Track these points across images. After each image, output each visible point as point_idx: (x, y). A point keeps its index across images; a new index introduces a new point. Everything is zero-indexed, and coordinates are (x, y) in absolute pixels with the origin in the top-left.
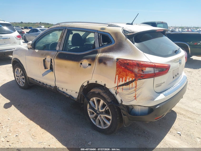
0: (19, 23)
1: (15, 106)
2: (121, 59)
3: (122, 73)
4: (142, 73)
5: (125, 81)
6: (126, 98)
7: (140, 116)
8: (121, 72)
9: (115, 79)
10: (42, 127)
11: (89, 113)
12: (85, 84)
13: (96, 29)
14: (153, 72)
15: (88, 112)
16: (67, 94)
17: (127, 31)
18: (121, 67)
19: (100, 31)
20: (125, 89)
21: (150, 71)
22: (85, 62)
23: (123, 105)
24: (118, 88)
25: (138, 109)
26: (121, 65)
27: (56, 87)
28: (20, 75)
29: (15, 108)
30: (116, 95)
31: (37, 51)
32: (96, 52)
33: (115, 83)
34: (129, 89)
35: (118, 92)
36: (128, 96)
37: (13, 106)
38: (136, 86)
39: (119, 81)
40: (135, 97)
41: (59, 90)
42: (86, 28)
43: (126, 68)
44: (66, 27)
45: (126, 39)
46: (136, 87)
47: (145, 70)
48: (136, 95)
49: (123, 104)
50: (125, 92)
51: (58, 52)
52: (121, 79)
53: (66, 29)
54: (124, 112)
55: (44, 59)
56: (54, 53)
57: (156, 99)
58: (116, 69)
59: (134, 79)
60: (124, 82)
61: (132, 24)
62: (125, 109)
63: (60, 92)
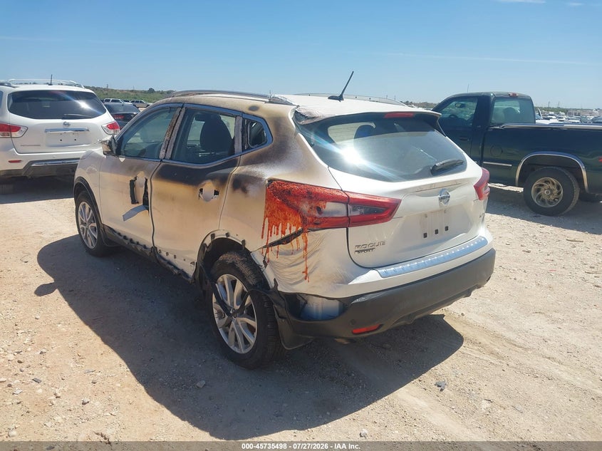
0: (145, 92)
1: (62, 293)
2: (279, 180)
3: (276, 214)
4: (317, 215)
5: (283, 232)
6: (287, 274)
7: (322, 320)
8: (273, 211)
9: (263, 228)
10: (106, 341)
11: (216, 316)
12: (208, 242)
13: (241, 110)
14: (345, 214)
15: (215, 311)
16: (176, 267)
17: (301, 115)
18: (275, 199)
19: (248, 114)
20: (282, 254)
21: (338, 212)
22: (209, 187)
23: (279, 293)
24: (267, 251)
25: (316, 305)
26: (275, 194)
27: (154, 248)
28: (87, 220)
29: (61, 297)
30: (265, 267)
31: (122, 159)
32: (233, 164)
33: (262, 238)
34: (292, 254)
35: (268, 261)
36: (288, 269)
37: (57, 290)
38: (306, 245)
39: (271, 232)
40: (304, 275)
41: (161, 257)
42: (222, 106)
43: (284, 201)
44: (184, 104)
45: (296, 134)
46: (305, 249)
47: (325, 207)
48: (307, 268)
49: (280, 289)
50: (282, 260)
51: (162, 164)
52: (274, 229)
53: (182, 107)
54: (279, 310)
55: (133, 178)
56: (154, 165)
57: (355, 282)
58: (266, 203)
59: (300, 228)
60: (280, 237)
61: (340, 98)
62: (282, 302)
63: (162, 261)
